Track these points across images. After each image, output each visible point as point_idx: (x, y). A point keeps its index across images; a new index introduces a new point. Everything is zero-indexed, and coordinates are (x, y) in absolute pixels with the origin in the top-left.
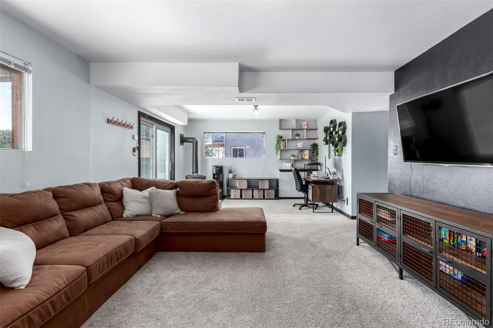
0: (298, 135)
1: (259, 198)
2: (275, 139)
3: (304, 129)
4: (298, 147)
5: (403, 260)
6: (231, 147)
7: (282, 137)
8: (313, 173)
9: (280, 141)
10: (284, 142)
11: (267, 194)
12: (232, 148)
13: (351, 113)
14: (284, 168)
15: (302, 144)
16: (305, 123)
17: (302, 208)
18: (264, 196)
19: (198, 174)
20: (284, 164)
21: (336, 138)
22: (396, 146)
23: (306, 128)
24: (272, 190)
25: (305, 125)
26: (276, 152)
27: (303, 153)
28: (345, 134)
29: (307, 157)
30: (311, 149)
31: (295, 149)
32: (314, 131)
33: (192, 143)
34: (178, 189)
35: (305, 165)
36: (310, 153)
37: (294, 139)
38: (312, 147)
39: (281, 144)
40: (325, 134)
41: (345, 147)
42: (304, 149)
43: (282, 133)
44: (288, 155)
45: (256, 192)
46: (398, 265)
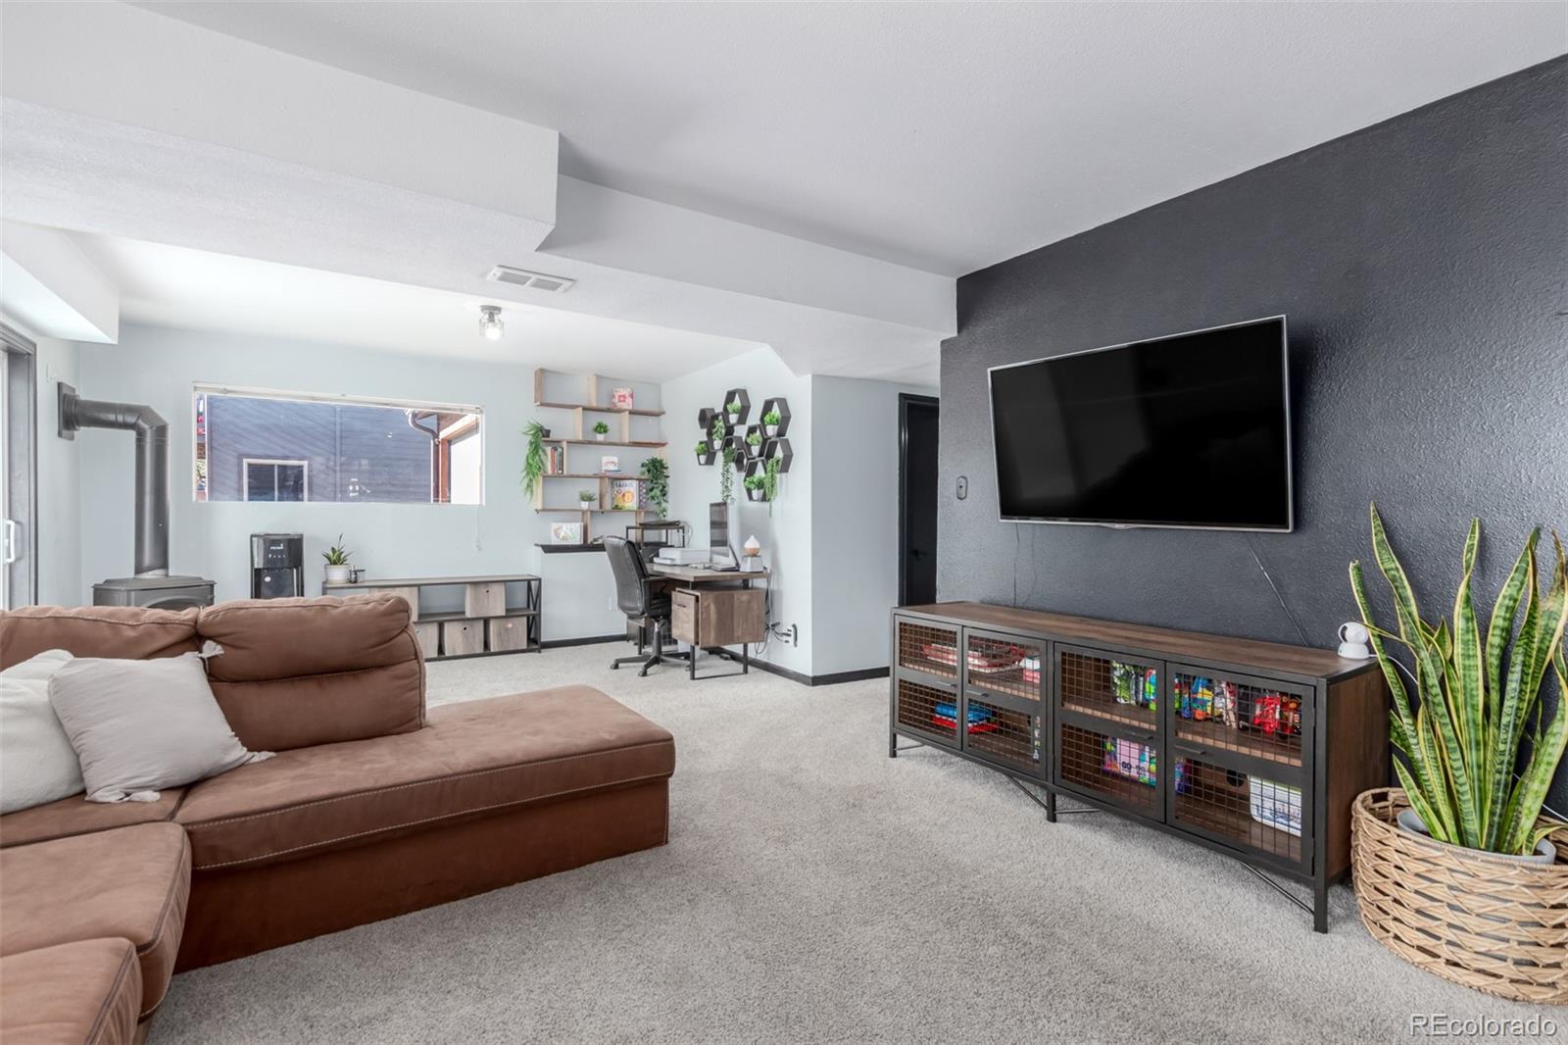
0: (601, 428)
1: (467, 653)
2: (525, 436)
3: (620, 411)
4: (604, 468)
5: (1063, 771)
6: (241, 456)
7: (547, 433)
8: (661, 555)
9: (542, 444)
10: (556, 449)
11: (499, 635)
12: (246, 461)
13: (810, 376)
14: (555, 541)
15: (616, 459)
16: (626, 392)
17: (649, 671)
18: (486, 645)
19: (167, 575)
20: (555, 526)
21: (753, 447)
22: (964, 478)
23: (631, 408)
24: (516, 620)
25: (624, 396)
26: (526, 481)
27: (616, 489)
28: (784, 435)
29: (631, 502)
30: (643, 477)
31: (591, 474)
32: (651, 419)
33: (132, 434)
34: (211, 649)
35: (628, 528)
36: (640, 491)
37: (590, 443)
38: (649, 471)
39: (546, 454)
40: (705, 430)
41: (784, 475)
42: (623, 476)
43: (547, 418)
44: (569, 494)
45: (452, 632)
46: (1043, 787)
